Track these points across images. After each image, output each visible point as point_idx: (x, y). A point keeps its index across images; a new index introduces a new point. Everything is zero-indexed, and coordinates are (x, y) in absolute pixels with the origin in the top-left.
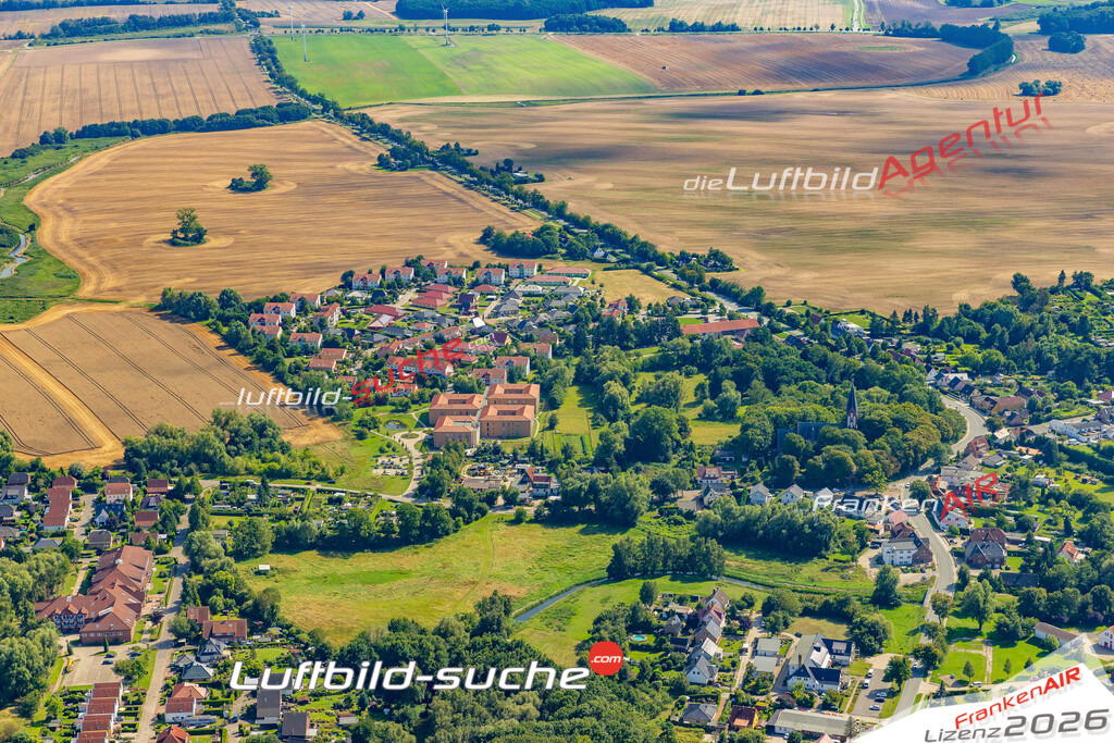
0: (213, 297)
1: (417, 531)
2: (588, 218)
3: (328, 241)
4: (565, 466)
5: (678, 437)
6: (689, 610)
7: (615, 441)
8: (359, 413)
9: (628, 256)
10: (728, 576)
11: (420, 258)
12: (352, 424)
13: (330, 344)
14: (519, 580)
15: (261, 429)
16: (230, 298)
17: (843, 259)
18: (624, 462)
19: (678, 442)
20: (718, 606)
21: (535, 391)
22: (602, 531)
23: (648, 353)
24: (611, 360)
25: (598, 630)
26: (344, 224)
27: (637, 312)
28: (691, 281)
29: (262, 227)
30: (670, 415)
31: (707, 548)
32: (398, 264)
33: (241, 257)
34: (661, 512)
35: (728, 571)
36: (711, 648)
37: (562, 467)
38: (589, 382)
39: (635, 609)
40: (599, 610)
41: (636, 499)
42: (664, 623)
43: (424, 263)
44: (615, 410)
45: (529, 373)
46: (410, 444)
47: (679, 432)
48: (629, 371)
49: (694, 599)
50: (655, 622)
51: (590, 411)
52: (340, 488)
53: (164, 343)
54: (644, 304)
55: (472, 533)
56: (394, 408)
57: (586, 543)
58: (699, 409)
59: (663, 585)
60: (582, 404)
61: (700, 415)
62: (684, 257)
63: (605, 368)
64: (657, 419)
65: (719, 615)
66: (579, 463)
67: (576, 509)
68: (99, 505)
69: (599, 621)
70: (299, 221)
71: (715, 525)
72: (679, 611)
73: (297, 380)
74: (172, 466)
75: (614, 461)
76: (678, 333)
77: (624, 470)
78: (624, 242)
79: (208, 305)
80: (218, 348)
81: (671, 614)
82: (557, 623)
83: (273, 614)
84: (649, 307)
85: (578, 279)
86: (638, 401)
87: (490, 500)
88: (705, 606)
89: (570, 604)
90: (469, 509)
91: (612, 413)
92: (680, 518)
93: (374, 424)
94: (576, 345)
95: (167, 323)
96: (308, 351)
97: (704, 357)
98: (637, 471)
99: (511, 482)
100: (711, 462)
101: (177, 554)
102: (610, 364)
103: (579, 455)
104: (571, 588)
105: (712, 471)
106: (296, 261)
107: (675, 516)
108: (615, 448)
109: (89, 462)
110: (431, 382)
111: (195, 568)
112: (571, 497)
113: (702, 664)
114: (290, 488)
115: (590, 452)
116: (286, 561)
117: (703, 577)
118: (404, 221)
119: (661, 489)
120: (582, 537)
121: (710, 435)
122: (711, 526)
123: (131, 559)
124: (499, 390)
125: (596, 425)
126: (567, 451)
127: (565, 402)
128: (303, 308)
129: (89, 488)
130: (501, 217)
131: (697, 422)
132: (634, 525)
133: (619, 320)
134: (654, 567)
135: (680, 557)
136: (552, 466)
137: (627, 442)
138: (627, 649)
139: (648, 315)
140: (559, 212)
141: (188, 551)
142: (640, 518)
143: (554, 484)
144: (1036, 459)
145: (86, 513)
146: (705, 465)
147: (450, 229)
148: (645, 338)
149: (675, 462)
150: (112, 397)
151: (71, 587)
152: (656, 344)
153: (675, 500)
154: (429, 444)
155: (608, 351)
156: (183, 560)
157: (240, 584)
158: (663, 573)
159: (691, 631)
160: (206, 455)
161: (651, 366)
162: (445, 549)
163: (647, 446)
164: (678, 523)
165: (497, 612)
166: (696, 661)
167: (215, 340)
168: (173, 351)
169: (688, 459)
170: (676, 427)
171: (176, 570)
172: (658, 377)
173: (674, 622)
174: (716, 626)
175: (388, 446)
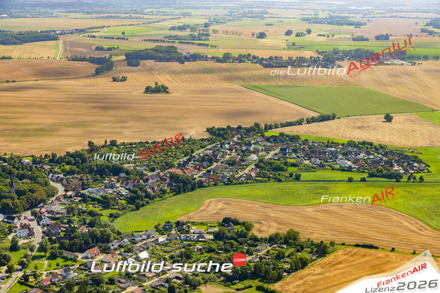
17: (30, 139)
144: (80, 201)
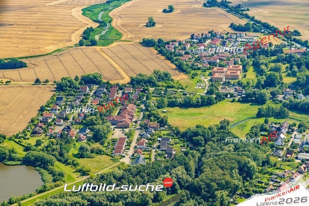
0: (156, 41)
1: (206, 103)
2: (260, 21)
3: (188, 26)
4: (247, 87)
5: (279, 80)
6: (278, 126)
7: (261, 81)
8: (193, 72)
9: (271, 32)
10: (290, 118)
11: (213, 31)
12: (191, 75)
13: (187, 53)
14: (232, 117)
15: (166, 75)
16: (161, 41)
18: (264, 87)
19: (279, 82)
20: (285, 125)
21: (241, 67)
22: (256, 105)
23: (273, 58)
24: (263, 59)
25: (252, 130)
26: (193, 22)
27: (272, 47)
28: (288, 38)
29: (171, 22)
30: (277, 74)
31: (284, 110)
32: (206, 32)
33: (164, 30)
34: (273, 101)
35: (290, 116)
36: (282, 136)
37: (246, 88)
38: (256, 65)
39: (262, 125)
40: (253, 125)
41: (266, 96)
42: (270, 129)
43: (213, 32)
44: (263, 73)
45: (240, 63)
46: (206, 80)
47: (280, 79)
48: (267, 62)
49: (279, 123)
50: (268, 129)
51: (256, 73)
52: (186, 91)
53: (142, 52)
54: (274, 45)
55: (220, 104)
56: (202, 71)
57: (251, 108)
58: (286, 73)
59: (271, 119)
60: (254, 71)
61: (286, 75)
62: (287, 32)
63: (260, 61)
64: (274, 75)
65: (286, 128)
66: (251, 87)
67: (249, 99)
68: (123, 93)
69: (252, 128)
70: (181, 21)
71: (287, 104)
72: (275, 126)
73: (177, 63)
74: (143, 84)
75: (261, 86)
76: (283, 53)
77: (263, 89)
78: (270, 27)
79: (155, 42)
80: (157, 54)
81: (273, 127)
82: (241, 128)
83: (166, 122)
84: (275, 45)
85: (256, 38)
86: (270, 71)
87: (226, 95)
88: (282, 125)
89: (245, 123)
90: (220, 98)
91: (262, 74)
92: (278, 102)
93: (197, 75)
94: (254, 55)
95: (144, 47)
96: (180, 55)
97: (289, 59)
98: (267, 89)
99: (232, 91)
100: (288, 88)
101: (143, 106)
102: (262, 60)
103: (251, 85)
104: (246, 119)
105: (288, 90)
106: (179, 31)
107: (277, 101)
108: (261, 83)
109: (121, 82)
110: (212, 64)
111: (147, 110)
112: (248, 95)
113: (279, 140)
114: (173, 91)
115: (255, 84)
116: (171, 109)
117: (283, 118)
118: (209, 21)
119: (273, 94)
120: (251, 106)
121: (289, 80)
122: (286, 104)
123: (130, 107)
124: (231, 67)
125: (257, 77)
126: (248, 83)
127: (249, 71)
128: (180, 44)
129: (121, 89)
130: (236, 20)
131: (285, 77)
132: (265, 104)
133: (266, 49)
134: (269, 115)
135: (277, 112)
136: (244, 87)
137: (265, 81)
138: (260, 135)
139: (275, 47)
140: (252, 19)
141: (145, 106)
142: (267, 102)
143: (244, 92)
145: (120, 95)
146: (286, 88)
147: (222, 23)
148: (273, 54)
149: (278, 87)
150: (128, 66)
151: (115, 113)
152: (276, 56)
153: (277, 97)
154: (211, 80)
155: (262, 57)
156: (144, 108)
157: (158, 114)
158: (272, 116)
159: (278, 132)
160: (152, 81)
161: (274, 61)
162: (213, 108)
163: (270, 82)
164: (277, 103)
165: (225, 124)
166: (278, 139)
167: (156, 52)
168: (145, 54)
169: (281, 87)
170: (279, 78)
171: (142, 110)
172: (275, 64)
173: (273, 129)
174: (285, 130)
175: (200, 81)
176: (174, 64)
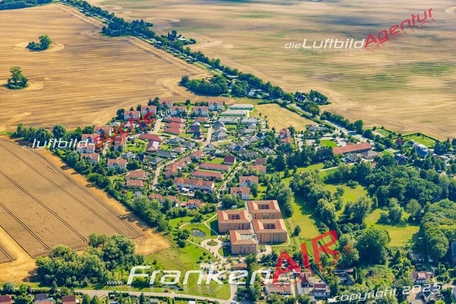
8: (172, 224)
11: (157, 99)
13: (132, 166)
15: (124, 248)
21: (276, 206)
27: (296, 136)
28: (312, 113)
43: (160, 102)
46: (215, 250)
51: (311, 218)
53: (29, 165)
54: (296, 129)
61: (379, 220)
62: (299, 95)
63: (315, 189)
76: (332, 155)
79: (48, 136)
80: (62, 168)
84: (302, 133)
85: (248, 111)
95: (23, 147)
96: (120, 171)
105: (422, 275)
125: (322, 230)
140: (216, 64)
143: (328, 290)
149: (388, 263)
150: (11, 214)
152: (321, 161)
154: (228, 250)
160: (94, 271)
161: (329, 180)
167: (58, 161)
168: (37, 171)
176: (116, 199)
